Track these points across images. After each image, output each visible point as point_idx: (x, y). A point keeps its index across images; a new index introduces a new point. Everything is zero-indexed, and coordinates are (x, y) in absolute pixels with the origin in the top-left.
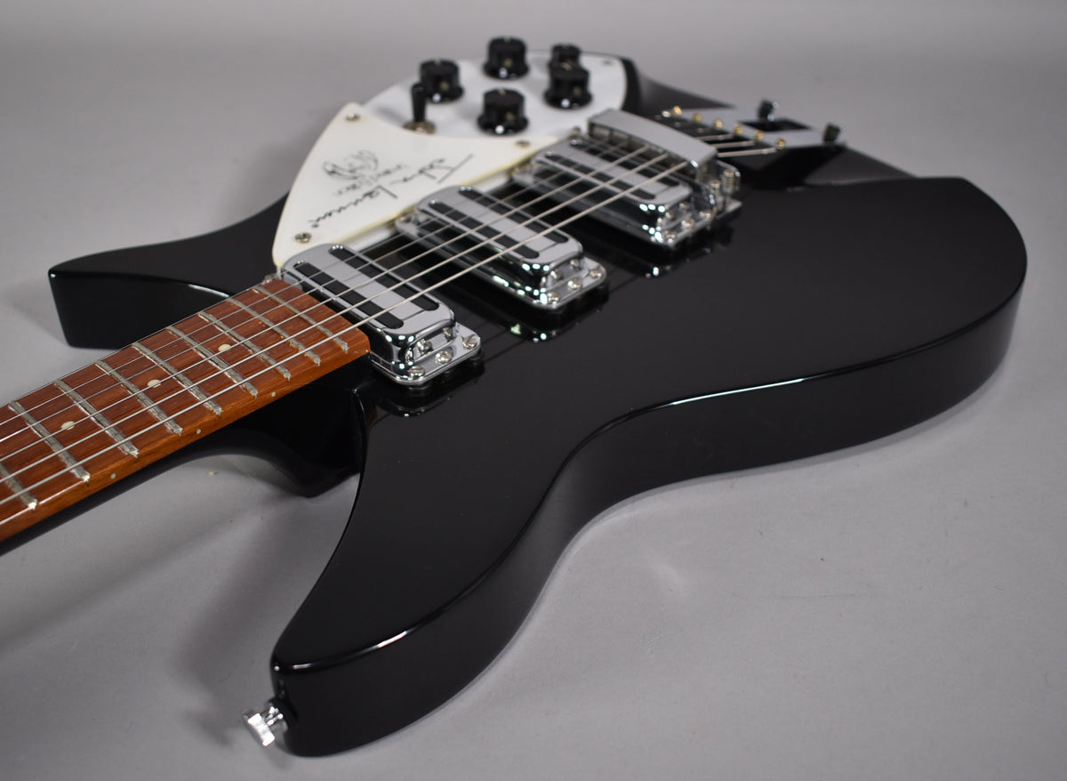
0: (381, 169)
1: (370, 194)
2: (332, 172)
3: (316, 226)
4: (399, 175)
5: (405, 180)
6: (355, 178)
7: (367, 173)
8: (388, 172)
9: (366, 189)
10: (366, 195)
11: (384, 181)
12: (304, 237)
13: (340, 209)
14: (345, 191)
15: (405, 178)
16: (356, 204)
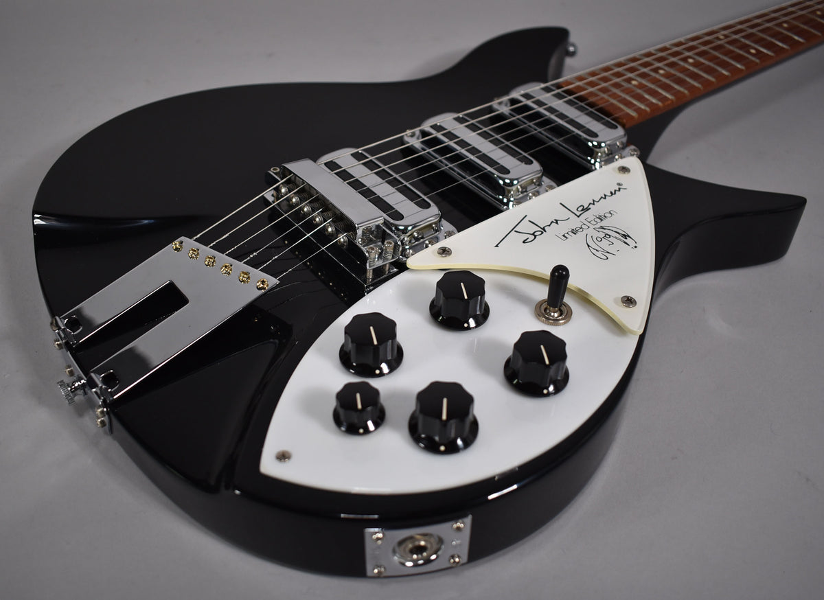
0: (581, 235)
1: (585, 209)
2: (625, 236)
3: (619, 184)
4: (564, 228)
6: (602, 228)
7: (591, 232)
8: (574, 232)
9: (589, 215)
10: (588, 209)
11: (575, 222)
12: (624, 170)
13: (605, 198)
14: (607, 215)
15: (557, 223)
16: (594, 201)
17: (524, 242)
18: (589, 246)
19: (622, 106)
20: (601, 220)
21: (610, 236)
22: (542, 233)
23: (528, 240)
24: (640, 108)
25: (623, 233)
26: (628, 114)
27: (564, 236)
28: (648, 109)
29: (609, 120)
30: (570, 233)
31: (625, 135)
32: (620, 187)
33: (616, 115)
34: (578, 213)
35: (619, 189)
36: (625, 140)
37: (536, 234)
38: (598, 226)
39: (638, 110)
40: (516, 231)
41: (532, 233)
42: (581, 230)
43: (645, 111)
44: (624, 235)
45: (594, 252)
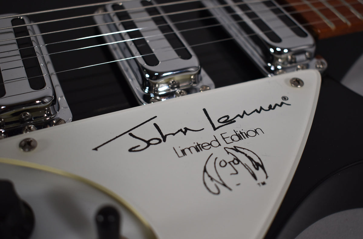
0: (204, 154)
1: (228, 121)
2: (258, 166)
3: (284, 98)
4: (191, 139)
5: (185, 131)
6: (236, 149)
7: (220, 153)
8: (199, 148)
9: (229, 130)
10: (232, 121)
11: (208, 135)
12: (297, 82)
13: (259, 112)
14: (251, 134)
15: (185, 133)
16: (244, 112)
17: (130, 150)
18: (205, 170)
19: (321, 16)
20: (240, 138)
21: (239, 161)
22: (160, 141)
23: (136, 149)
24: (341, 21)
25: (257, 160)
26: (325, 24)
27: (183, 151)
28: (349, 24)
29: (301, 26)
30: (193, 150)
31: (313, 45)
32: (284, 101)
33: (312, 23)
34: (217, 125)
35: (282, 103)
36: (312, 50)
37: (151, 142)
38: (231, 146)
39: (338, 22)
40: (131, 134)
41: (147, 140)
42: (209, 147)
43: (346, 24)
44: (257, 164)
45: (207, 180)
